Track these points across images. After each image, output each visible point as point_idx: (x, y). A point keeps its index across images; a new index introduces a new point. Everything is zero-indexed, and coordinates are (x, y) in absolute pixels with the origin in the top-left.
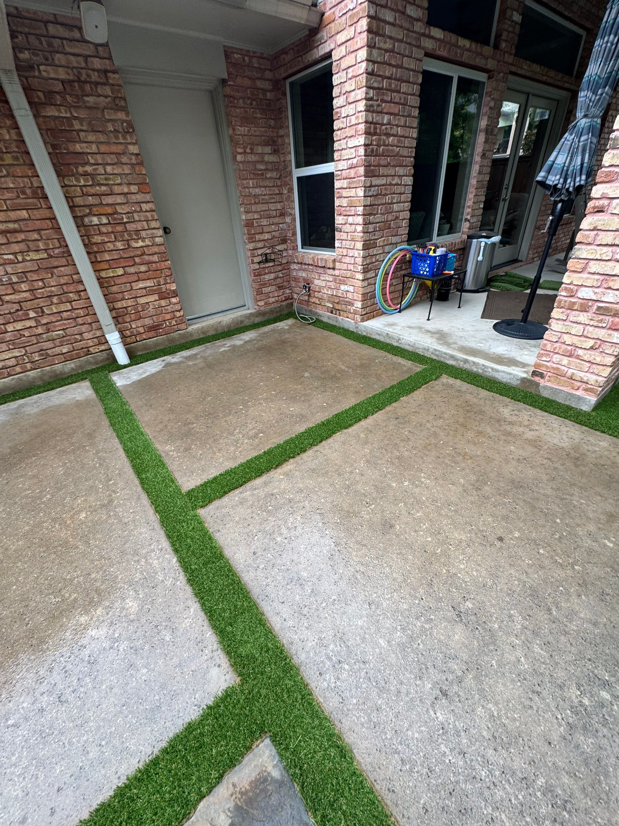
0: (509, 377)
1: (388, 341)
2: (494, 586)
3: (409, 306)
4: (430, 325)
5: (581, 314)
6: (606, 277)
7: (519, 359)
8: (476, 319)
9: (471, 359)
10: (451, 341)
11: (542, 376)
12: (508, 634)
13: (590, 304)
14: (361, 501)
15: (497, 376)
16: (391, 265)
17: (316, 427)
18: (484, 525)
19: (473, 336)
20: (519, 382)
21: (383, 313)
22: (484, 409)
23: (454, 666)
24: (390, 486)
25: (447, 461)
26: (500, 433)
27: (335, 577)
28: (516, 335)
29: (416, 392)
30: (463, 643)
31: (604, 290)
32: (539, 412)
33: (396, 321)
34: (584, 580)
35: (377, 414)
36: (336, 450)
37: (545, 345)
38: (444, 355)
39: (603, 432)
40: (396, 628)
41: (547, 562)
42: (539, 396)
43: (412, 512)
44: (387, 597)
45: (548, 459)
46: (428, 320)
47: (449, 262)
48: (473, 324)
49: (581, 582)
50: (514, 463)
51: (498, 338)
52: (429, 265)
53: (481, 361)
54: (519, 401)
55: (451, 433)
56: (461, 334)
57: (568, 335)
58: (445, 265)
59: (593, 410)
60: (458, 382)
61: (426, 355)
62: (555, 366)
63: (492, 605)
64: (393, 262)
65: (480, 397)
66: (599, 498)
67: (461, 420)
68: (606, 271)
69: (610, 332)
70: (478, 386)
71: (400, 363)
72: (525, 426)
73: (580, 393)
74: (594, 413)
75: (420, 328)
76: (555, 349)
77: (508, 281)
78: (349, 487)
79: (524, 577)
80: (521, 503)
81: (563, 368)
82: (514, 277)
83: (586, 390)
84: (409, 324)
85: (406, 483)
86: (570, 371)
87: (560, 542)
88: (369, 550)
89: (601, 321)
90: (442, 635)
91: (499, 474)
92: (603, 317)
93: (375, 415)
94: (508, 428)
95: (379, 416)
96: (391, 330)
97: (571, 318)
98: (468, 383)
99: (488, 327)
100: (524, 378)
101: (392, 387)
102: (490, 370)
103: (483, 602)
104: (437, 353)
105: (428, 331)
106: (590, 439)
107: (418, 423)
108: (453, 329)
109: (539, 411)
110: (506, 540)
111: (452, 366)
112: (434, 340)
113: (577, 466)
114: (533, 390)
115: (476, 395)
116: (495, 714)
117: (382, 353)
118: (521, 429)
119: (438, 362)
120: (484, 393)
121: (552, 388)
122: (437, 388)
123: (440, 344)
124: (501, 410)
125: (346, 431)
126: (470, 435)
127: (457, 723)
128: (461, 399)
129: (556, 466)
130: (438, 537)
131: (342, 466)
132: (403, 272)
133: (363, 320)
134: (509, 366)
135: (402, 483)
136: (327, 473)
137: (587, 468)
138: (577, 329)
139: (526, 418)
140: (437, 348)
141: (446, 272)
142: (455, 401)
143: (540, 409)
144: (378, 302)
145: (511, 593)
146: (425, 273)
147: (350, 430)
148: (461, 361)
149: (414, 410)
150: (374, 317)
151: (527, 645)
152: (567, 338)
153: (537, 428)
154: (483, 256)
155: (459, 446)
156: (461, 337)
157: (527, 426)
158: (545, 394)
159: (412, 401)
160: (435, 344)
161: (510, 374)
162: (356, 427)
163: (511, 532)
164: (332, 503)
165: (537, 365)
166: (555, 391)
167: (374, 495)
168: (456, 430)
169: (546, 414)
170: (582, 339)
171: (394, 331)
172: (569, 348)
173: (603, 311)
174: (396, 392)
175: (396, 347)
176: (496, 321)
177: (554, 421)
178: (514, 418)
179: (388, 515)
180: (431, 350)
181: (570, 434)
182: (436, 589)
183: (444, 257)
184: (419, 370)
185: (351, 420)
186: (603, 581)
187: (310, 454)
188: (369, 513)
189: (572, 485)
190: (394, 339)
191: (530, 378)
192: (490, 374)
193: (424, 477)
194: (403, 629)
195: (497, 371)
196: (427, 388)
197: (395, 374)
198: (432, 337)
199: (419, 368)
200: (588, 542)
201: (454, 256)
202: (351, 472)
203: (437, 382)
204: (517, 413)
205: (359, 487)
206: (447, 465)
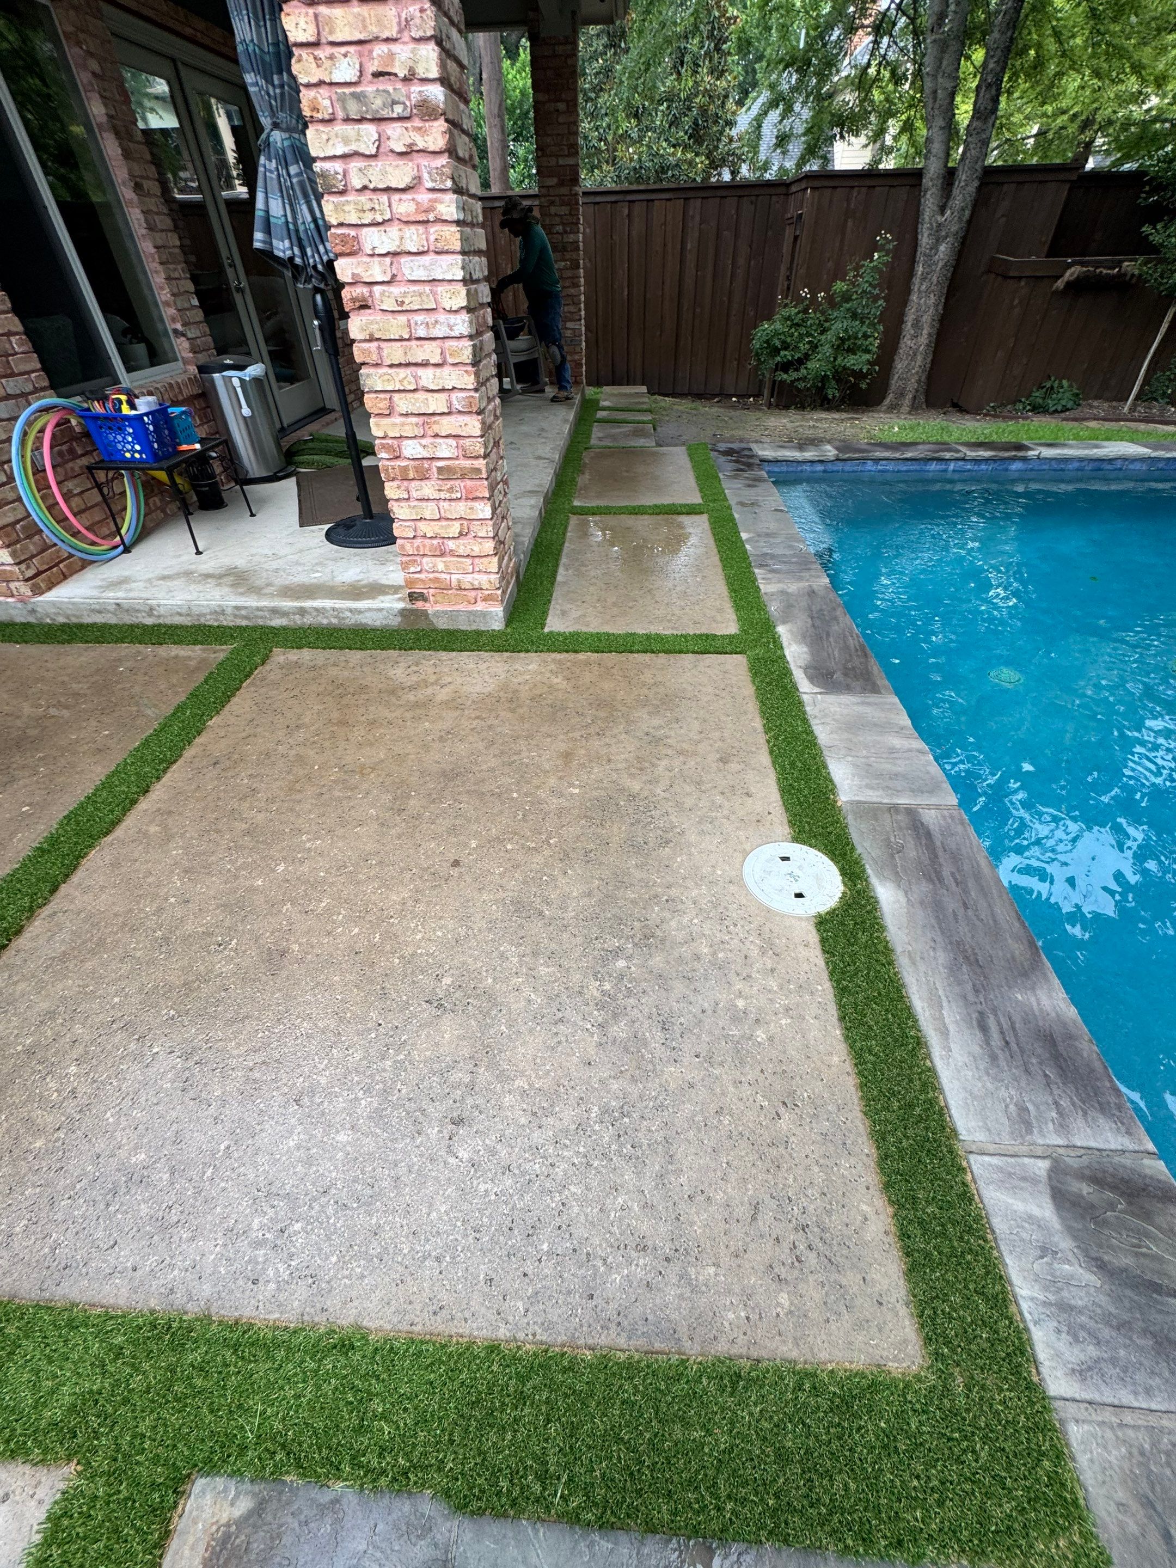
0: (380, 615)
1: (128, 620)
2: (470, 932)
3: (144, 533)
4: (205, 563)
5: (423, 483)
6: (426, 418)
7: (385, 581)
8: (291, 530)
9: (308, 604)
10: (259, 583)
11: (423, 598)
12: (506, 980)
13: (426, 466)
14: (206, 948)
15: (364, 621)
16: (38, 448)
17: (24, 865)
18: (428, 857)
19: (297, 563)
20: (399, 619)
21: (85, 564)
22: (365, 683)
23: (457, 1076)
24: (252, 890)
25: (337, 794)
26: (402, 709)
27: (212, 1110)
28: (367, 542)
29: (235, 700)
30: (458, 1037)
31: (432, 440)
32: (443, 655)
33: (126, 573)
34: (565, 851)
35: (168, 775)
36: (102, 888)
37: (402, 547)
38: (260, 613)
39: (527, 651)
40: (356, 1099)
41: (519, 857)
42: (435, 630)
43: (311, 907)
44: (322, 1066)
45: (477, 718)
46: (199, 553)
47: (179, 426)
48: (289, 541)
49: (561, 856)
50: (437, 745)
51: (341, 555)
52: (136, 436)
53: (327, 603)
54: (411, 649)
55: (327, 744)
56: (275, 565)
57: (423, 522)
58: (173, 434)
59: (507, 626)
60: (306, 654)
61: (225, 623)
62: (431, 576)
63: (476, 959)
64: (39, 440)
65: (351, 665)
66: (549, 740)
67: (335, 715)
68: (419, 408)
69: (470, 504)
70: (341, 648)
71: (176, 657)
72: (432, 684)
73: (480, 606)
74: (509, 630)
75: (188, 574)
76: (418, 548)
77: (321, 450)
78: (166, 939)
79: (501, 895)
80: (464, 798)
81: (443, 576)
82: (327, 441)
83: (485, 599)
84: (160, 572)
85: (281, 868)
86: (454, 577)
87: (526, 821)
88: (258, 1019)
89: (451, 490)
90: (427, 1050)
91: (422, 773)
92: (452, 482)
93: (166, 779)
94: (411, 697)
95: (175, 775)
96: (120, 594)
97: (415, 494)
98: (324, 648)
99: (317, 540)
100: (404, 610)
101: (180, 708)
102: (349, 614)
103: (464, 963)
104: (243, 612)
105: (208, 576)
106: (517, 666)
107: (261, 753)
108: (255, 559)
109: (444, 653)
110: (464, 860)
111: (284, 628)
112: (227, 589)
113: (513, 711)
114: (422, 625)
115: (343, 664)
116: (526, 1087)
117: (125, 649)
118: (429, 691)
119: (254, 628)
120: (356, 656)
121: (445, 612)
122: (272, 676)
123: (242, 594)
124: (391, 673)
125: (109, 839)
126: (358, 734)
127: (487, 1142)
128: (323, 681)
129: (489, 723)
130: (368, 918)
131: (131, 910)
132: (85, 461)
133: (37, 591)
134: (373, 598)
135: (274, 871)
136: (101, 943)
137: (525, 709)
138: (429, 510)
139: (430, 670)
140: (239, 604)
141: (185, 447)
142: (314, 687)
143: (445, 650)
144: (56, 540)
145: (492, 925)
146: (137, 456)
147: (119, 832)
148: (294, 614)
149: (244, 734)
150: (65, 577)
151: (532, 975)
152: (423, 527)
153: (450, 680)
154: (249, 406)
155: (348, 759)
156: (277, 571)
157: (436, 683)
158: (442, 624)
159: (232, 720)
160: (233, 598)
161: (380, 610)
162: (131, 821)
163: (466, 845)
164: (140, 991)
165: (409, 583)
166: (451, 615)
167: (227, 923)
168: (333, 736)
169: (454, 654)
170: (444, 523)
171: (131, 595)
172: (435, 542)
173: (446, 473)
174: (194, 715)
175: (154, 626)
176: (327, 527)
177: (466, 659)
178: (414, 678)
179: (268, 939)
180: (229, 611)
181: (492, 670)
182: (394, 996)
183: (159, 415)
184: (222, 656)
185: (112, 811)
186: (582, 838)
187: (36, 932)
188: (232, 959)
189: (516, 738)
190: (138, 611)
191: (409, 606)
192: (353, 621)
193: (309, 840)
194: (368, 1091)
195: (360, 612)
196: (253, 684)
197: (175, 681)
198: (219, 585)
199: (221, 653)
200: (555, 802)
201: (183, 413)
202: (160, 910)
203: (268, 667)
204: (415, 668)
205: (189, 927)
206: (340, 800)
